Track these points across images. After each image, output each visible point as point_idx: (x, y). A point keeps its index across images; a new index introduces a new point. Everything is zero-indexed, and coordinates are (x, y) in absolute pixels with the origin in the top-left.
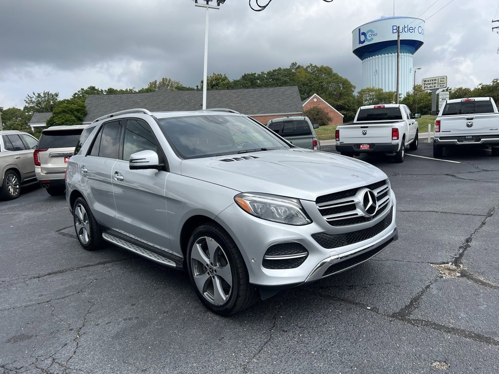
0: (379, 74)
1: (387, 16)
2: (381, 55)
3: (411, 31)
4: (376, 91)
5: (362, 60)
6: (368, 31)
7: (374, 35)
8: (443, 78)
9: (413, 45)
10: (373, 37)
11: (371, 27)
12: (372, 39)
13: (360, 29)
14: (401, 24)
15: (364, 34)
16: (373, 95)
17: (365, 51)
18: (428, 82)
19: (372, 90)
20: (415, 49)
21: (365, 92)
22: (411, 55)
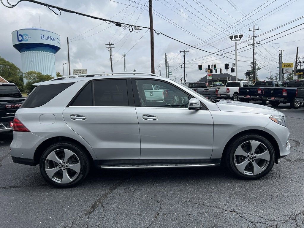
0: (34, 63)
1: (36, 28)
2: (34, 51)
3: (53, 40)
4: (37, 73)
5: (21, 52)
6: (25, 35)
7: (29, 38)
8: (85, 70)
9: (55, 49)
10: (28, 39)
11: (26, 32)
12: (27, 40)
13: (17, 32)
14: (46, 35)
15: (21, 35)
16: (35, 76)
17: (22, 47)
18: (77, 72)
19: (35, 73)
20: (55, 51)
21: (29, 73)
22: (54, 54)
